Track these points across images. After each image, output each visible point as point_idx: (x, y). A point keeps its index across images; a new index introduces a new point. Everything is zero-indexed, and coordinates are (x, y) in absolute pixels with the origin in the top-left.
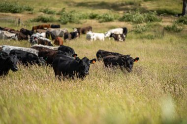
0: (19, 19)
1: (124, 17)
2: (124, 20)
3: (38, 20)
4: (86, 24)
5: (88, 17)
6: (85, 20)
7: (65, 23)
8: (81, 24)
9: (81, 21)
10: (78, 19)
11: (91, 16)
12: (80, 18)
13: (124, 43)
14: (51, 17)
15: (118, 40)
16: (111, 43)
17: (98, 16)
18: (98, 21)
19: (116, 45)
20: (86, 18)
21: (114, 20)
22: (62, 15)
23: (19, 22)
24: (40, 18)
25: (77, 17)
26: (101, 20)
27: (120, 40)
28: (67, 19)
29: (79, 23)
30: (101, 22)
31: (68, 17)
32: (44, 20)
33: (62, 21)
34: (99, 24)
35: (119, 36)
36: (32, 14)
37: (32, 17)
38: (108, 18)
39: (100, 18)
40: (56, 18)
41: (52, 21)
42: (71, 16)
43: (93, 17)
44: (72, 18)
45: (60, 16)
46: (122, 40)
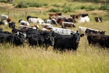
1: (101, 7)
2: (102, 9)
3: (51, 11)
4: (78, 12)
5: (80, 8)
6: (78, 10)
7: (66, 12)
8: (76, 12)
10: (74, 9)
11: (82, 7)
12: (75, 9)
13: (102, 23)
14: (58, 9)
15: (98, 22)
16: (93, 24)
17: (86, 7)
18: (85, 10)
19: (97, 25)
20: (78, 9)
21: (96, 9)
22: (64, 7)
24: (52, 10)
25: (73, 8)
26: (88, 9)
27: (99, 21)
28: (67, 10)
29: (74, 12)
30: (87, 11)
31: (67, 8)
32: (54, 11)
33: (64, 11)
34: (87, 12)
36: (47, 7)
37: (48, 9)
38: (92, 8)
39: (87, 8)
40: (61, 9)
41: (59, 11)
42: (69, 8)
43: (83, 8)
44: (70, 9)
45: (63, 8)
46: (100, 21)
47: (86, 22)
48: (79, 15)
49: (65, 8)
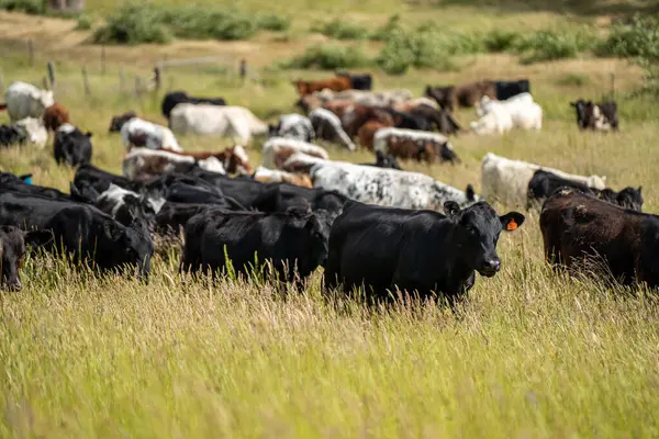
0: (243, 62)
1: (613, 41)
2: (615, 50)
3: (306, 64)
4: (474, 69)
5: (482, 47)
6: (470, 58)
7: (398, 71)
8: (457, 70)
9: (458, 60)
10: (445, 53)
11: (493, 40)
12: (453, 51)
13: (617, 136)
14: (350, 50)
15: (593, 127)
16: (565, 140)
17: (517, 42)
18: (516, 58)
19: (585, 146)
20: (475, 50)
21: (577, 54)
22: (387, 40)
23: (243, 72)
24: (312, 54)
25: (443, 46)
26: (530, 53)
27: (599, 124)
28: (406, 56)
29: (447, 68)
30: (526, 62)
31: (408, 45)
32: (324, 62)
33: (390, 64)
34: (523, 69)
35: (596, 111)
36: (285, 40)
37: (288, 54)
38: (554, 47)
39: (524, 47)
40: (368, 51)
41: (354, 63)
42: (420, 44)
43: (499, 45)
44: (425, 50)
45: (381, 46)
46: (607, 126)
47: (518, 126)
48: (478, 86)
49: (392, 45)
